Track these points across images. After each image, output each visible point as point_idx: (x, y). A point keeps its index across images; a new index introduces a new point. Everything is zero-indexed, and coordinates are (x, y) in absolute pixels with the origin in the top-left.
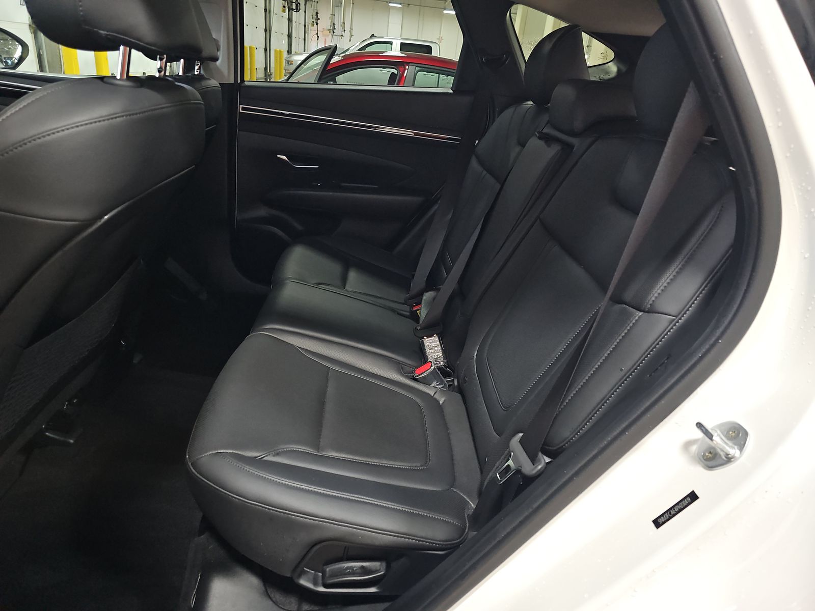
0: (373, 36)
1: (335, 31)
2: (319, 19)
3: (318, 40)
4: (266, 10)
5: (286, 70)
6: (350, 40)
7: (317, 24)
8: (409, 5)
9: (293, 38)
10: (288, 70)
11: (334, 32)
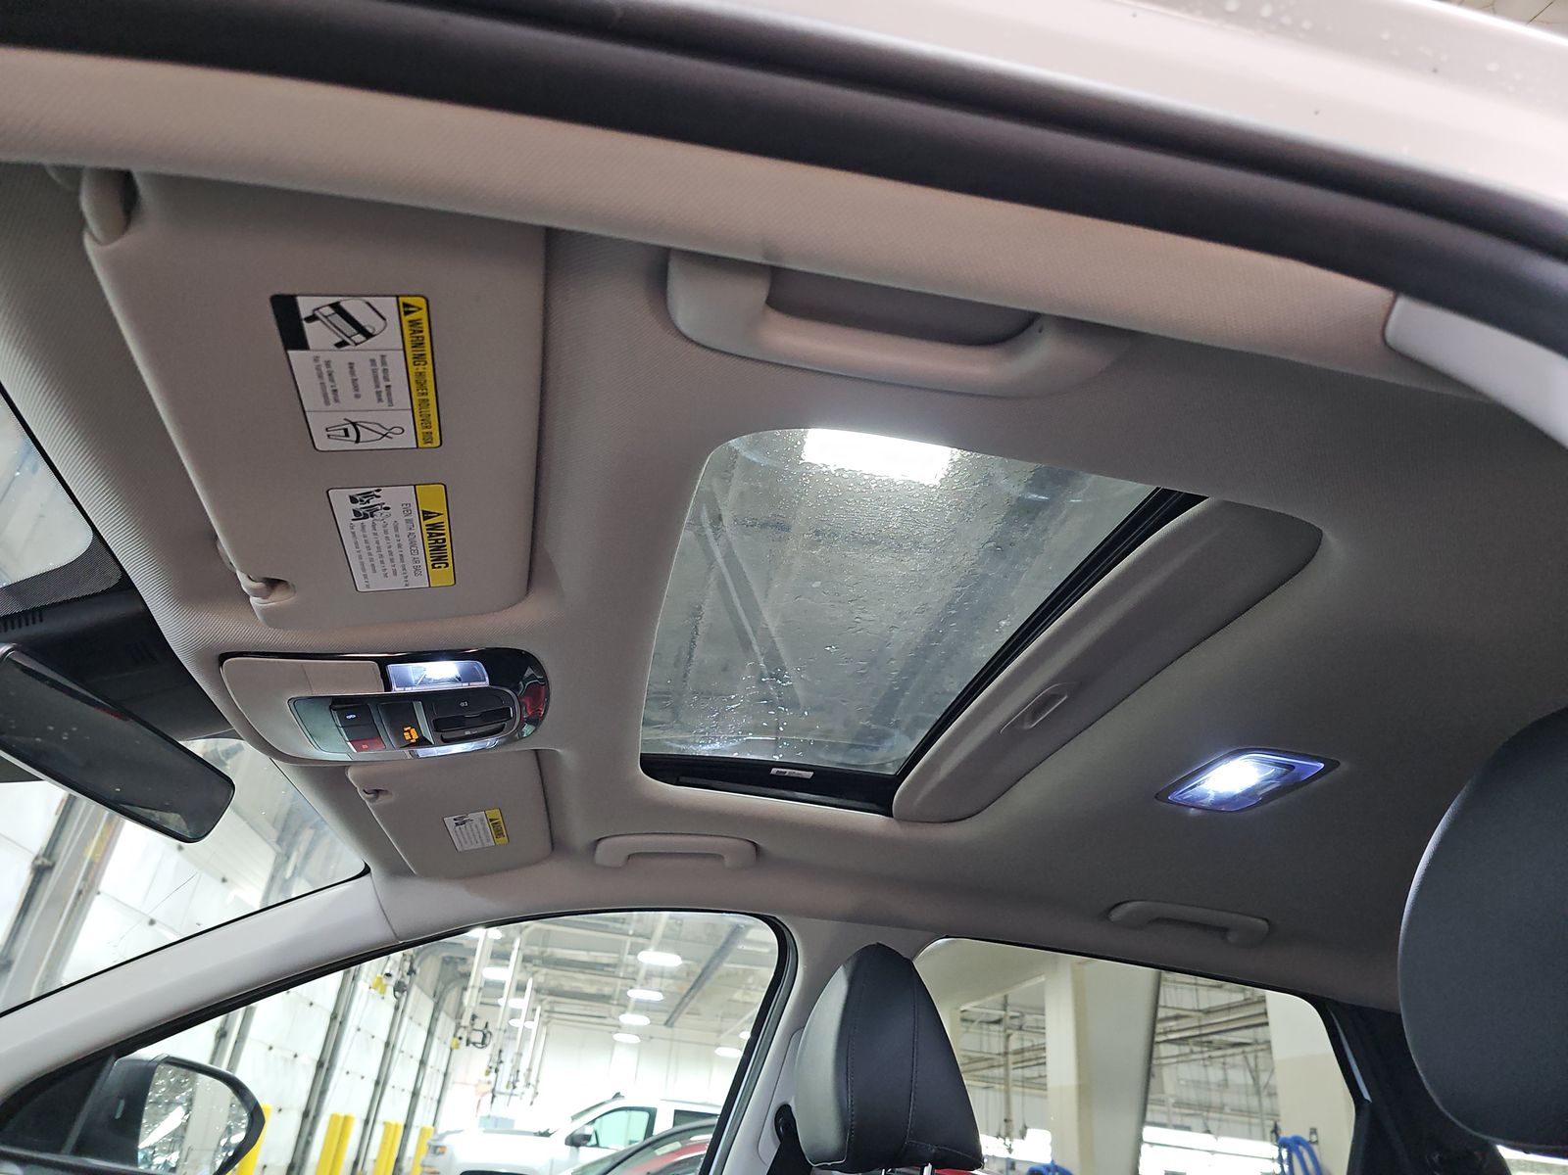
0: (617, 1095)
1: (517, 1084)
2: (501, 1062)
3: (492, 1102)
4: (387, 1044)
5: (423, 1166)
6: (532, 1103)
7: (496, 1071)
8: (651, 1038)
9: (421, 1098)
10: (430, 1167)
11: (514, 1087)
